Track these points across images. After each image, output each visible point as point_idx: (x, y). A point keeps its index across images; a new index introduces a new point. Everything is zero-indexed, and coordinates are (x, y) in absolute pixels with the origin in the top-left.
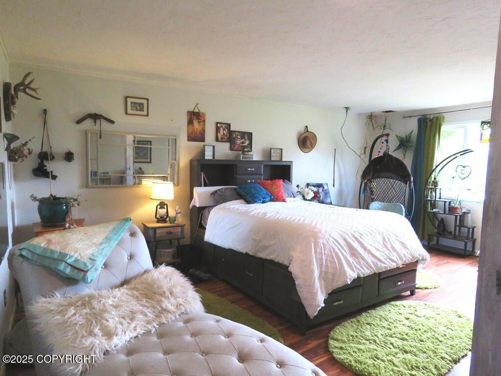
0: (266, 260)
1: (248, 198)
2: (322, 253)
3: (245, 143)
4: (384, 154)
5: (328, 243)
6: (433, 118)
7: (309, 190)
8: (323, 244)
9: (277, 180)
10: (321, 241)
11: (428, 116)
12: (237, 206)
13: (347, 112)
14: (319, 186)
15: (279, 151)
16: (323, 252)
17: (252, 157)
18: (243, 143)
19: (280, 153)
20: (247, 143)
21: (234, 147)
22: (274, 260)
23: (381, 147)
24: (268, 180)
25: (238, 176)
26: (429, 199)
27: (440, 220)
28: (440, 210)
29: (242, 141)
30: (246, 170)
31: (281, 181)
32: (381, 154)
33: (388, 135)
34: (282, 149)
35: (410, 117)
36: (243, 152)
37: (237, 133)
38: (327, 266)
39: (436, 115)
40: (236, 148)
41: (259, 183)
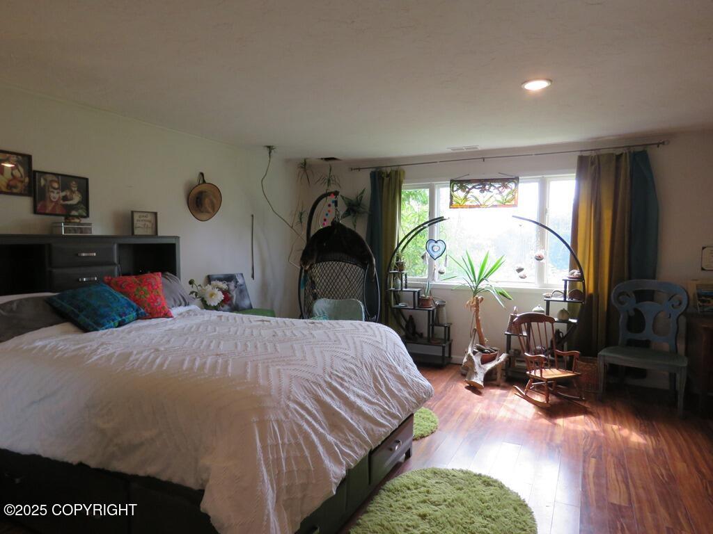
0: (135, 478)
1: (82, 318)
2: (277, 445)
3: (71, 199)
4: (333, 223)
5: (286, 416)
6: (390, 173)
7: (213, 288)
8: (277, 421)
9: (149, 274)
10: (272, 417)
11: (384, 169)
12: (52, 342)
13: (270, 153)
14: (229, 278)
15: (150, 217)
16: (280, 442)
17: (90, 229)
18: (65, 198)
19: (153, 221)
20: (76, 198)
21: (45, 207)
22: (158, 477)
23: (327, 212)
24: (128, 274)
25: (54, 270)
26: (392, 288)
27: (408, 318)
28: (407, 304)
29: (63, 194)
30: (77, 255)
31: (158, 278)
32: (328, 224)
33: (336, 193)
34: (156, 214)
35: (359, 169)
36: (68, 218)
37: (50, 178)
38: (290, 472)
39: (395, 168)
40: (50, 208)
41: (109, 284)
